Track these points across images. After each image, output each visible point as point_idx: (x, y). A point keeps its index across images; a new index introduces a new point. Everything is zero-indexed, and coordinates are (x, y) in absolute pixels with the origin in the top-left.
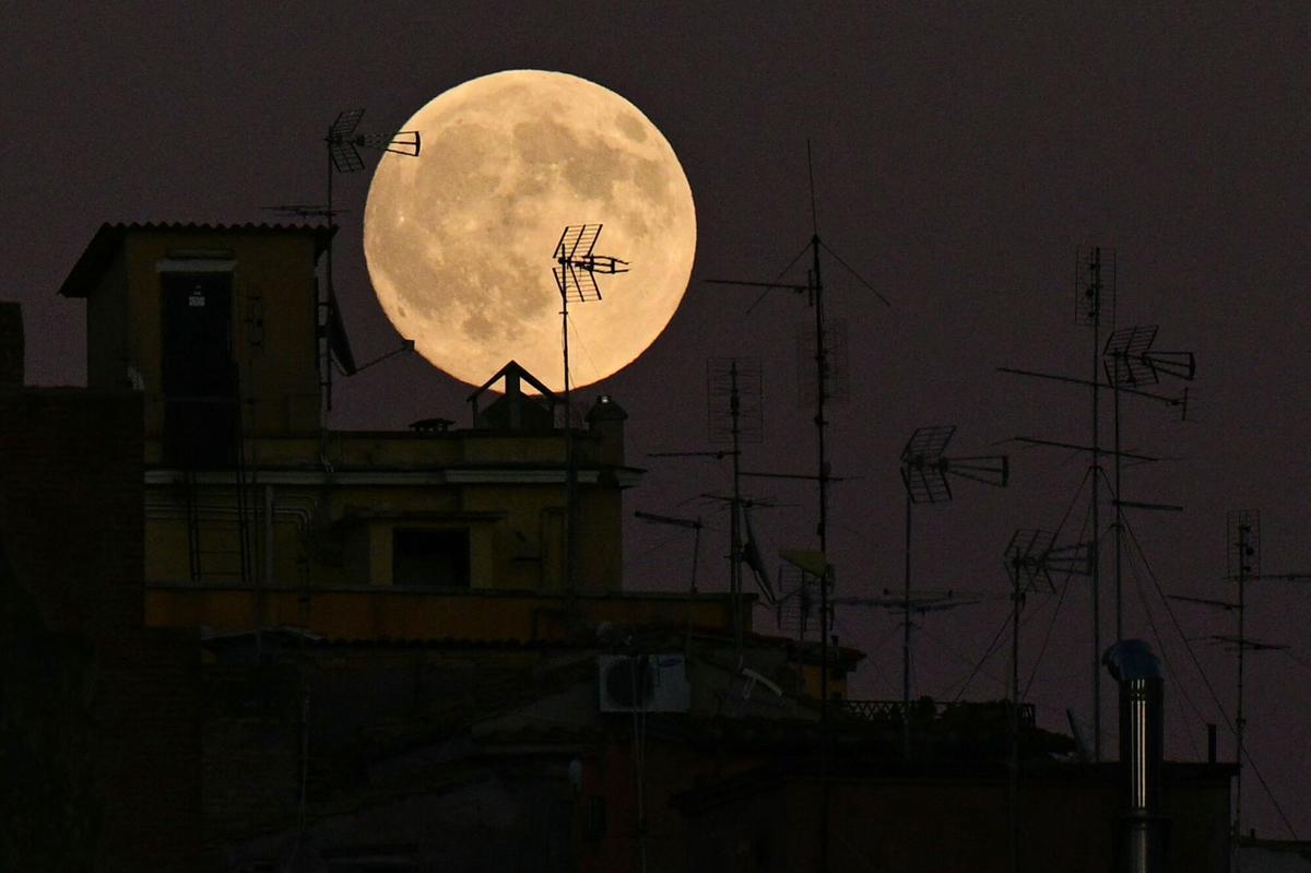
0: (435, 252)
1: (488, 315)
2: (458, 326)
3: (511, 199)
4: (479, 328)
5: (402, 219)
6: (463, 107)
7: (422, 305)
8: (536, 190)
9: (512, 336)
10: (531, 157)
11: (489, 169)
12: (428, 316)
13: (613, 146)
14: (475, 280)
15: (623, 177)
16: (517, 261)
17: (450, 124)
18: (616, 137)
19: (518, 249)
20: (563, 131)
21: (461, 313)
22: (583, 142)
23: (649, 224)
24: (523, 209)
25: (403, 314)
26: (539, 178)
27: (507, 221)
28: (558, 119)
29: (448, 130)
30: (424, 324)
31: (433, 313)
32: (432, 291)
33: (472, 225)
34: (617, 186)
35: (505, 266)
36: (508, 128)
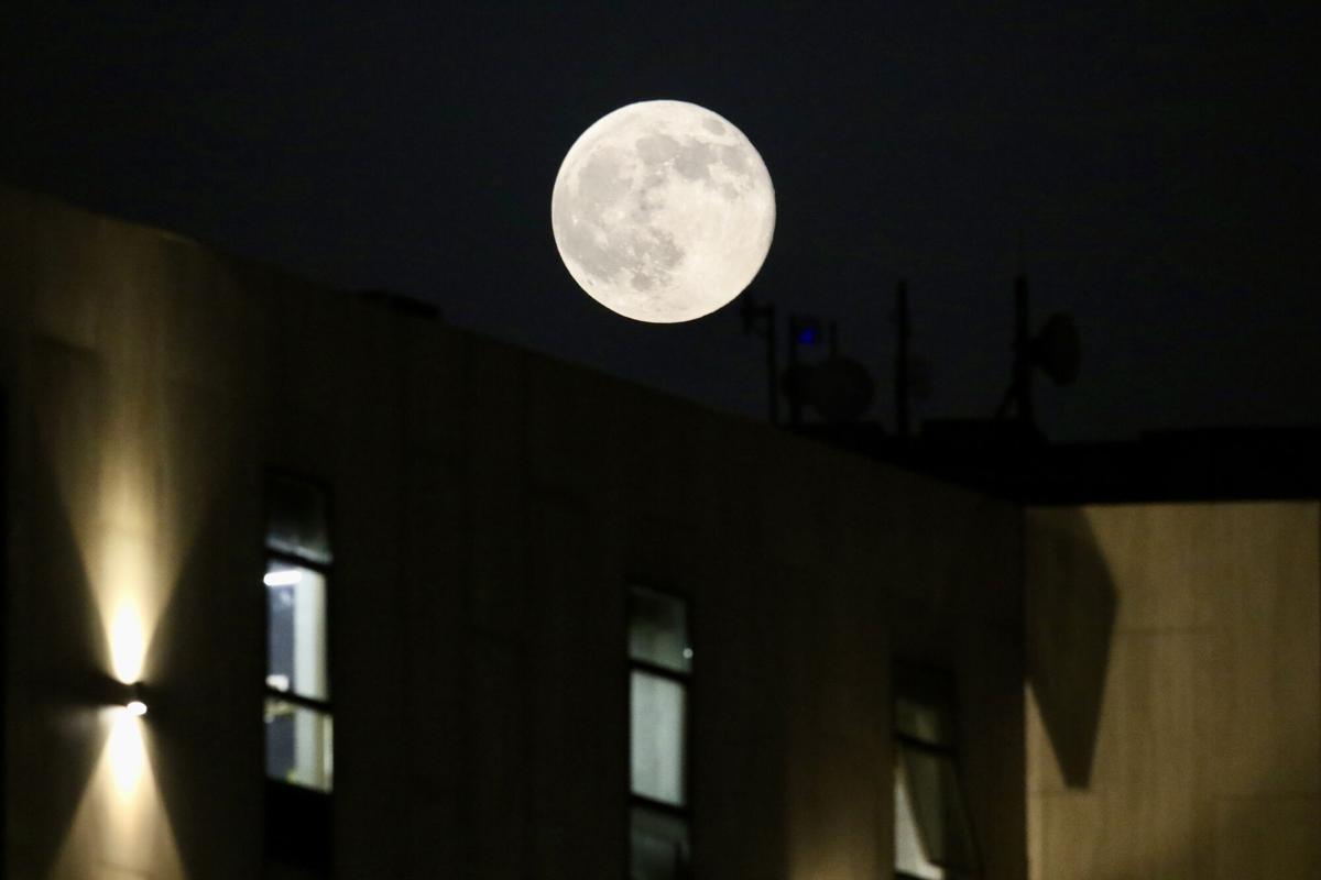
0: (601, 238)
1: (645, 272)
2: (628, 284)
3: (643, 192)
4: (642, 282)
5: (575, 221)
6: (600, 137)
7: (603, 276)
8: (659, 182)
9: (664, 283)
10: (650, 162)
11: (624, 174)
12: (607, 281)
13: (703, 141)
14: (631, 251)
15: (714, 161)
16: (655, 233)
17: (594, 150)
18: (705, 135)
19: (654, 224)
20: (668, 140)
21: (627, 274)
22: (683, 143)
23: (739, 189)
24: (653, 196)
25: (591, 284)
26: (659, 173)
27: (643, 207)
28: (664, 132)
29: (593, 155)
30: (606, 287)
31: (611, 279)
32: (607, 264)
33: (621, 215)
34: (711, 168)
35: (649, 238)
36: (632, 147)
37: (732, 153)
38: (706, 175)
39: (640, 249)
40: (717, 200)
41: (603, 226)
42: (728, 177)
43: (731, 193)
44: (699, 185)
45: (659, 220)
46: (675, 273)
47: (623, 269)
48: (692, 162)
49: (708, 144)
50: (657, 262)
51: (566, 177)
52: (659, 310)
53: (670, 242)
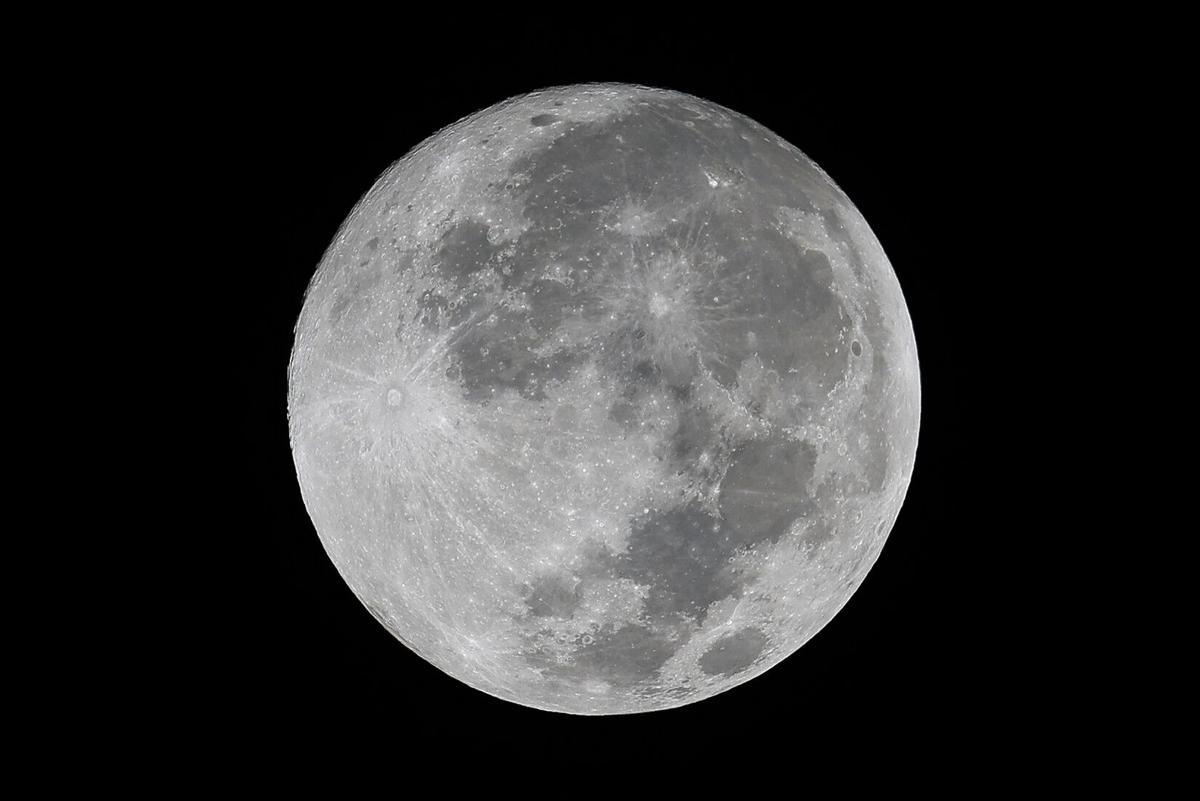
0: (634, 220)
1: (486, 276)
2: (482, 213)
3: (682, 393)
4: (466, 251)
5: (714, 183)
6: (880, 365)
8: (683, 447)
9: (431, 302)
10: (746, 455)
11: (752, 372)
12: (520, 165)
13: (713, 611)
14: (556, 273)
15: (651, 607)
16: (564, 363)
19: (589, 373)
20: (776, 530)
21: (506, 228)
22: (742, 559)
23: (547, 622)
24: (656, 403)
26: (705, 459)
27: (645, 371)
28: (798, 529)
29: (848, 322)
30: (508, 154)
31: (520, 179)
32: (562, 193)
33: (659, 305)
34: (640, 591)
35: (563, 339)
38: (629, 567)
39: (549, 303)
40: (555, 556)
42: (594, 614)
43: (549, 598)
44: (611, 532)
46: (438, 346)
49: (702, 616)
50: (493, 319)
51: (833, 222)
53: (519, 384)
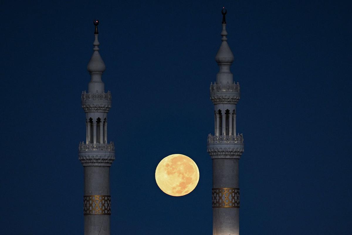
37: (181, 192)
38: (180, 186)
39: (173, 169)
40: (174, 185)
41: (181, 165)
42: (177, 189)
43: (174, 188)
44: (178, 184)
45: (176, 174)
46: (166, 172)
47: (172, 164)
48: (183, 185)
49: (184, 189)
50: (170, 170)
51: (193, 163)
52: (161, 165)
53: (172, 174)
